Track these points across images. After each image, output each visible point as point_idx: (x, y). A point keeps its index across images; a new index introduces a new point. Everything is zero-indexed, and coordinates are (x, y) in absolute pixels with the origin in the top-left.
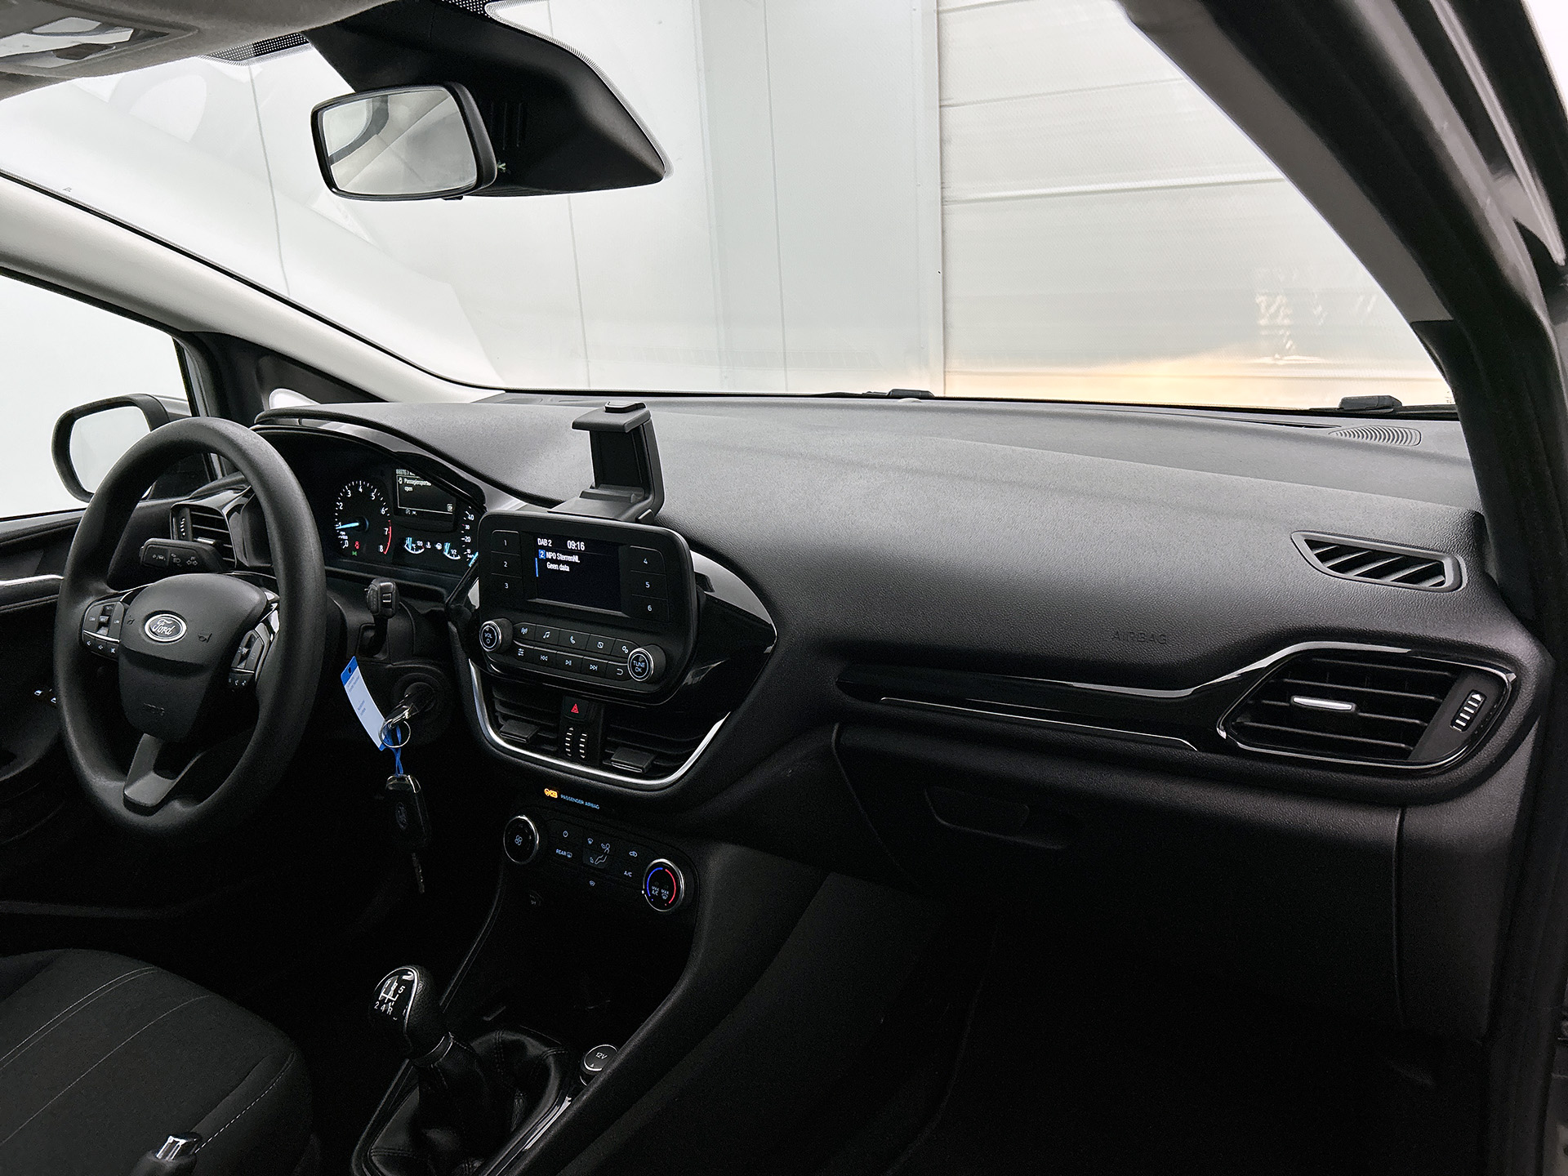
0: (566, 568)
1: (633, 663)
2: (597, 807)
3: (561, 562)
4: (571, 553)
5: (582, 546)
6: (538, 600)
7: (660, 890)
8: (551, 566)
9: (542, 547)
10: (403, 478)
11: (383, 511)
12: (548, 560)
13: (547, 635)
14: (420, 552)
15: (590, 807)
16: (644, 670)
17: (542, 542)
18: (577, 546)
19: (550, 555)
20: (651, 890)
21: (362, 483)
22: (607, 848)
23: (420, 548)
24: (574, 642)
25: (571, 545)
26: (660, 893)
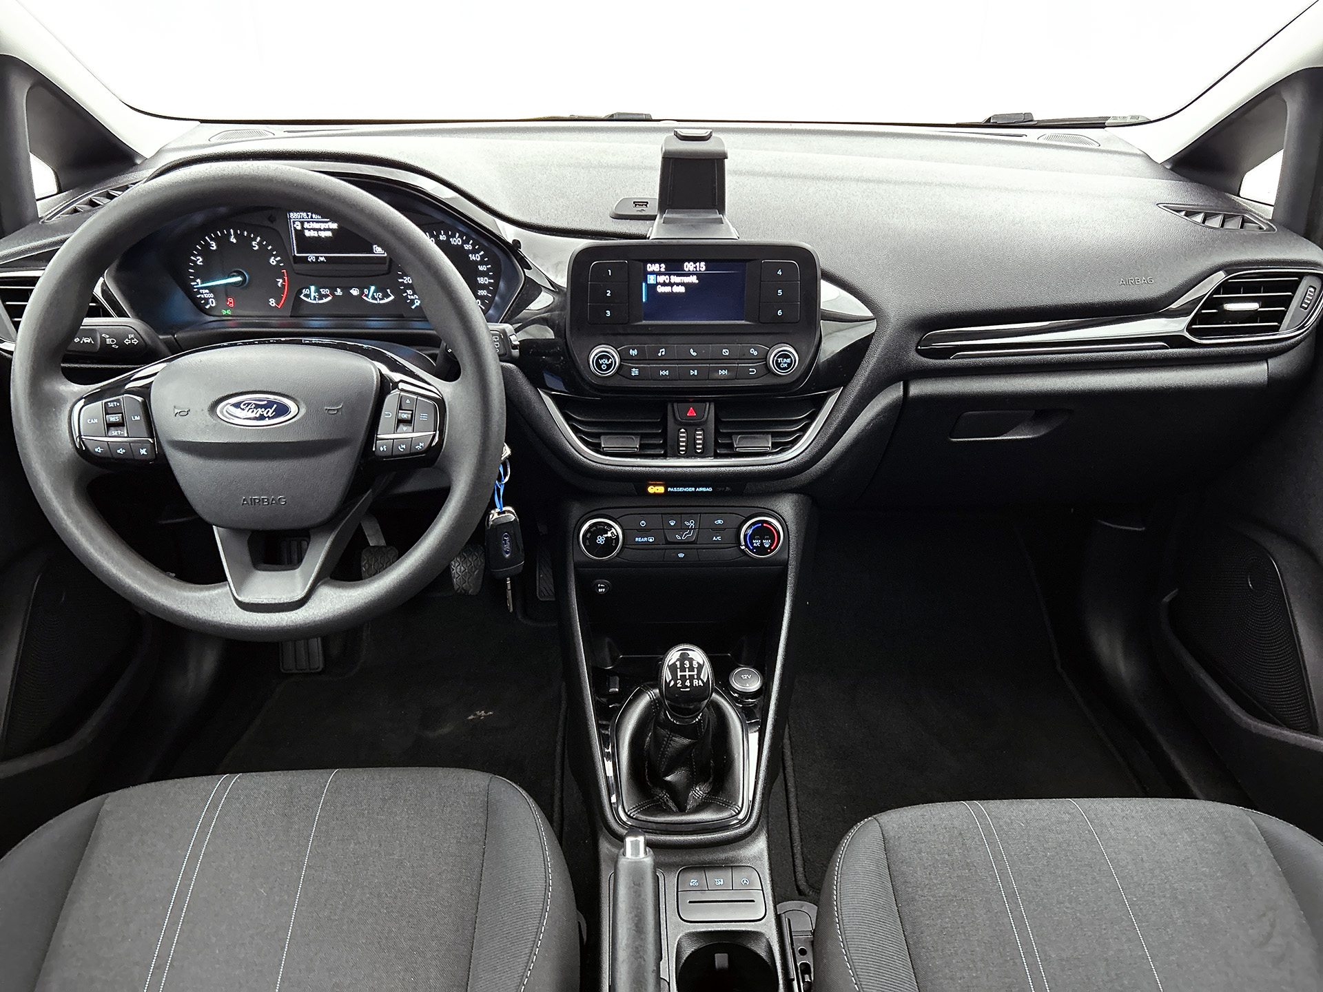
0: (682, 289)
1: (777, 361)
2: (710, 489)
3: (674, 285)
4: (688, 275)
5: (702, 266)
6: (644, 322)
7: (762, 541)
8: (660, 289)
9: (653, 273)
10: (302, 223)
11: (273, 261)
12: (658, 284)
13: (662, 352)
14: (325, 300)
15: (702, 492)
16: (789, 365)
17: (651, 267)
18: (696, 267)
19: (661, 279)
20: (752, 544)
21: (235, 233)
22: (691, 524)
23: (327, 296)
24: (694, 354)
25: (689, 266)
26: (762, 544)
